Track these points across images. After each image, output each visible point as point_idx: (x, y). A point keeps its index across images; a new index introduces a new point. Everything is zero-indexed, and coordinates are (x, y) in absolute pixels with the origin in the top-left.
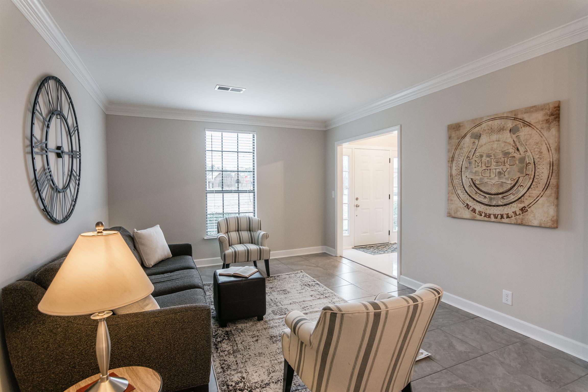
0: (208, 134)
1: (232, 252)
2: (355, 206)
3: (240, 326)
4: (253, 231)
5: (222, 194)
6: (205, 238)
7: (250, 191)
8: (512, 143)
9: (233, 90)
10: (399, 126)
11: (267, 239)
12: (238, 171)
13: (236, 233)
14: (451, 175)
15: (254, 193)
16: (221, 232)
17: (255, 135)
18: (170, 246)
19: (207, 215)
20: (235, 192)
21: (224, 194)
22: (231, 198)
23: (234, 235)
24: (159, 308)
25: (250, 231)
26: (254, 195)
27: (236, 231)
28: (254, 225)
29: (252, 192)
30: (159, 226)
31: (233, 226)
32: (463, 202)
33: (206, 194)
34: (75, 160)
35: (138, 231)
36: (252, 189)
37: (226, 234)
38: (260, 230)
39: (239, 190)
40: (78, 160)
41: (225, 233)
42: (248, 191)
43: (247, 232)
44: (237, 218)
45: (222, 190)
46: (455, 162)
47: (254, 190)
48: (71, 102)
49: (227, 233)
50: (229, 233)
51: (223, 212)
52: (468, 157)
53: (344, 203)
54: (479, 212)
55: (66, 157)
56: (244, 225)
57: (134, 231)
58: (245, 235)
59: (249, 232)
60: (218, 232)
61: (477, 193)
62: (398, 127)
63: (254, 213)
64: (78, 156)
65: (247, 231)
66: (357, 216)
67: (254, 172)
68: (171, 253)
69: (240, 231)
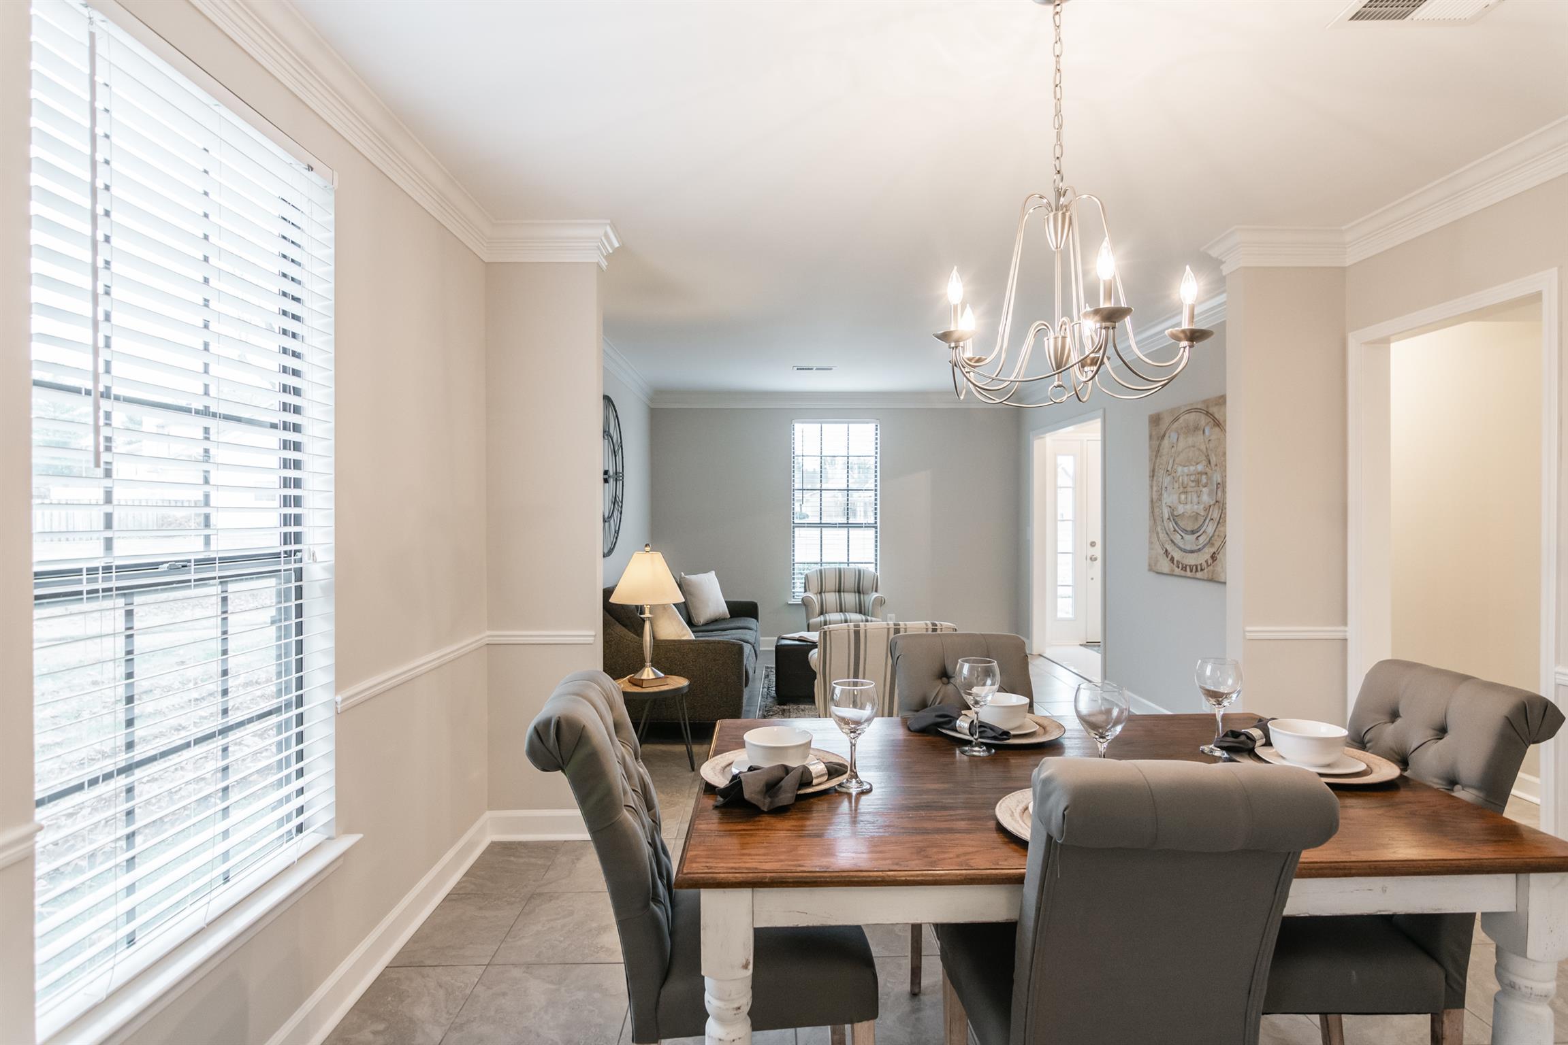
0: (799, 428)
1: (821, 622)
2: (1088, 558)
3: (802, 707)
4: (864, 594)
5: (820, 529)
6: (789, 603)
7: (867, 525)
8: (1204, 450)
9: (817, 369)
10: (1102, 410)
11: (881, 606)
12: (848, 490)
13: (836, 595)
14: (1152, 501)
15: (876, 528)
16: (809, 590)
17: (879, 426)
18: (727, 603)
19: (794, 564)
20: (841, 526)
21: (823, 529)
22: (835, 537)
23: (831, 598)
24: (694, 638)
25: (859, 592)
26: (876, 532)
27: (835, 592)
28: (866, 583)
29: (873, 527)
30: (713, 572)
31: (831, 583)
32: (1163, 547)
33: (793, 529)
34: (618, 483)
35: (687, 577)
36: (874, 522)
37: (818, 595)
38: (876, 591)
39: (850, 522)
40: (621, 482)
41: (816, 594)
42: (864, 525)
43: (853, 594)
44: (840, 570)
45: (821, 523)
46: (1155, 478)
47: (876, 523)
48: (617, 416)
49: (820, 593)
50: (823, 594)
51: (821, 560)
52: (1167, 471)
53: (1059, 551)
54: (1178, 561)
55: (611, 481)
56: (849, 582)
57: (681, 575)
58: (850, 599)
59: (857, 594)
60: (805, 591)
61: (1175, 530)
62: (1101, 412)
63: (876, 564)
64: (621, 478)
65: (855, 592)
66: (1092, 579)
67: (876, 490)
68: (728, 612)
69: (844, 592)
